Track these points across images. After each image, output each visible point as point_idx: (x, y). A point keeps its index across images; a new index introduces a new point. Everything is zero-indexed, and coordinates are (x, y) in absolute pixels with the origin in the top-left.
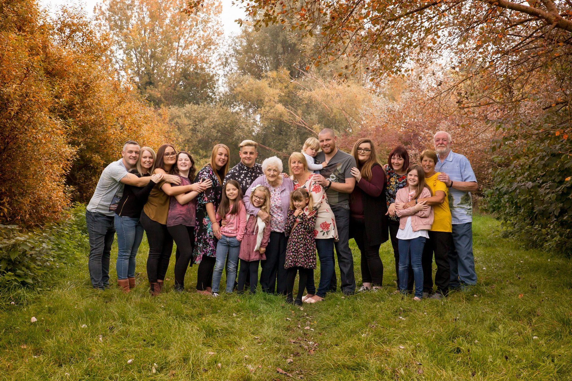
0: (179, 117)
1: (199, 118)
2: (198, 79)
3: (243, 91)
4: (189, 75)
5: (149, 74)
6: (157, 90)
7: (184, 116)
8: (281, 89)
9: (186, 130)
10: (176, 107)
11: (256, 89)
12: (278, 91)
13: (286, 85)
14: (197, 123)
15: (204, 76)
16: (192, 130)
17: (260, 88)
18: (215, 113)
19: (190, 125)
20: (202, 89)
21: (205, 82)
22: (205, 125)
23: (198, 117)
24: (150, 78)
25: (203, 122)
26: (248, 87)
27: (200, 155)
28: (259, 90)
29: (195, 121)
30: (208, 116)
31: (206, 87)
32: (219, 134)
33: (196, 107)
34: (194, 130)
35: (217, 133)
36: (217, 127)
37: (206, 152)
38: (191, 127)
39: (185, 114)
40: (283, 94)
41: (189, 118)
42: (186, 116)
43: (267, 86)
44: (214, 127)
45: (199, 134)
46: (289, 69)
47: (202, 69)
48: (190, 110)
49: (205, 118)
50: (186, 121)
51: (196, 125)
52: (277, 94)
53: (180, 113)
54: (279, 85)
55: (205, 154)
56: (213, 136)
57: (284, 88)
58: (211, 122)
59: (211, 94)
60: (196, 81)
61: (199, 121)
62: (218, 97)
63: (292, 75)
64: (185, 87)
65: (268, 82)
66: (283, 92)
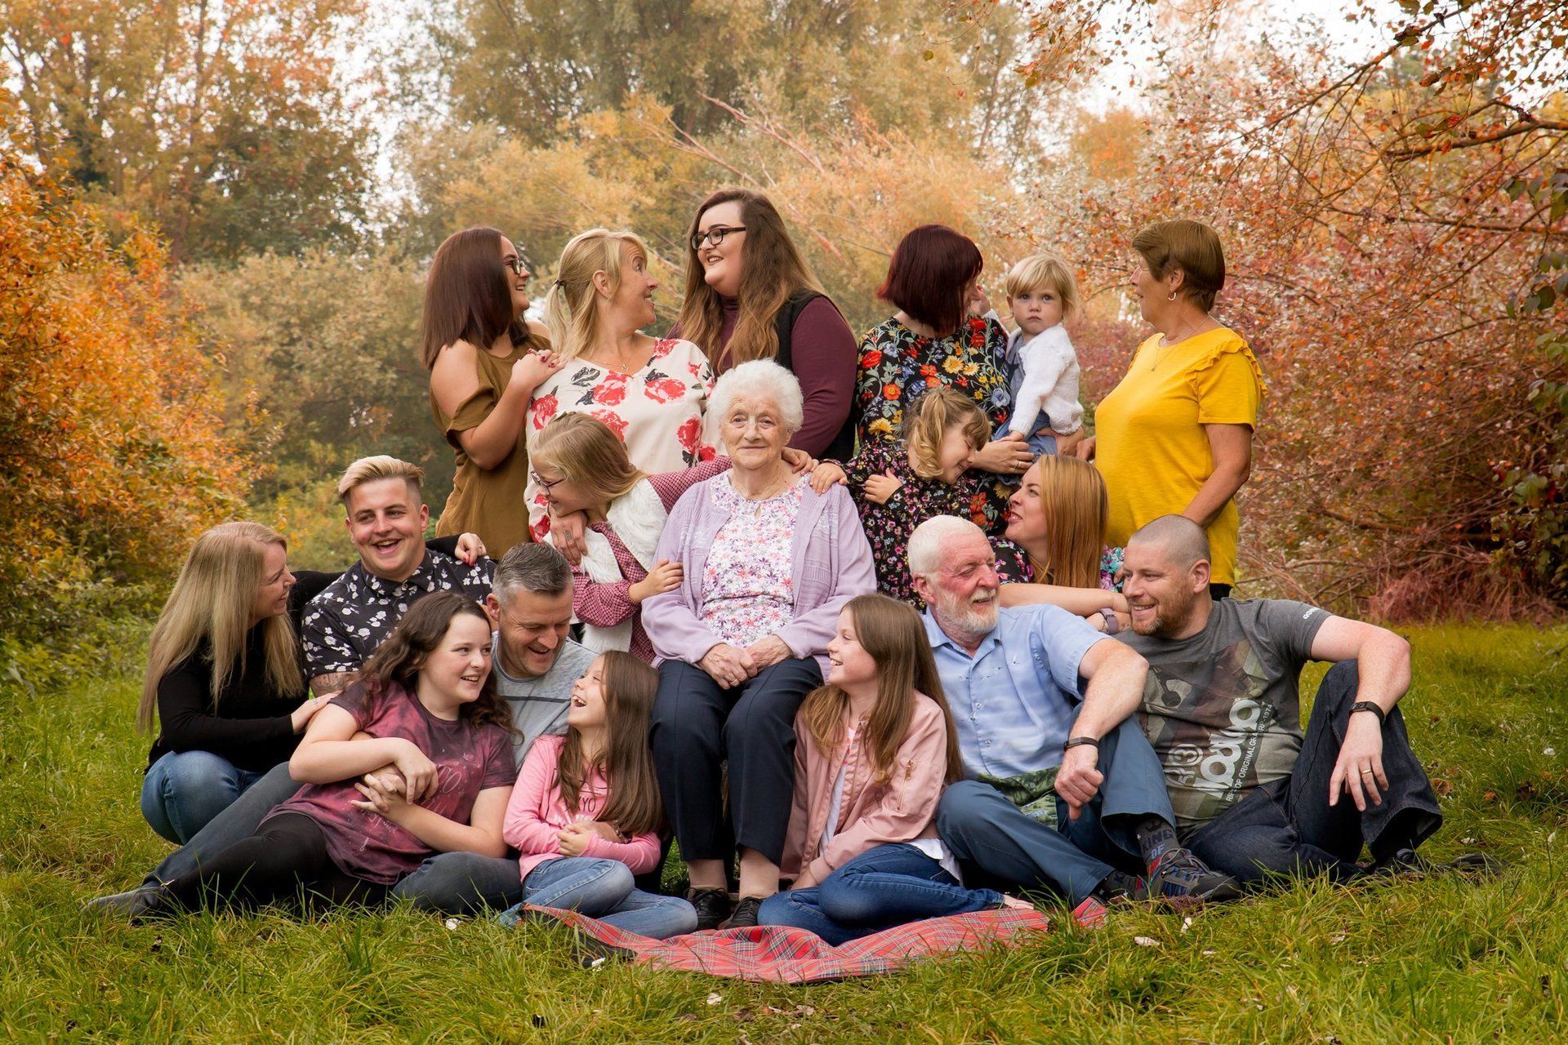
0: (218, 310)
1: (306, 312)
2: (288, 152)
3: (482, 193)
4: (252, 140)
5: (82, 136)
6: (115, 200)
7: (238, 303)
8: (640, 181)
9: (251, 364)
10: (206, 267)
11: (538, 184)
12: (625, 189)
13: (658, 164)
14: (296, 332)
15: (313, 140)
16: (274, 361)
17: (554, 180)
18: (370, 289)
19: (265, 340)
20: (310, 197)
21: (319, 166)
22: (331, 338)
23: (299, 308)
24: (86, 154)
25: (320, 329)
26: (505, 177)
27: (312, 465)
28: (550, 183)
29: (288, 325)
30: (340, 303)
31: (325, 186)
32: (391, 375)
33: (287, 265)
34: (283, 364)
35: (382, 370)
36: (380, 344)
37: (338, 450)
38: (270, 349)
39: (244, 296)
40: (650, 202)
41: (262, 311)
42: (247, 306)
43: (582, 170)
44: (367, 348)
45: (306, 379)
46: (668, 98)
47: (307, 115)
48: (263, 279)
49: (327, 313)
50: (249, 327)
51: (293, 342)
52: (625, 201)
53: (223, 295)
54: (634, 168)
55: (332, 457)
56: (366, 382)
57: (651, 175)
58: (354, 327)
59: (346, 217)
60: (281, 161)
61: (304, 325)
62: (378, 229)
63: (682, 122)
64: (238, 191)
65: (587, 155)
66: (650, 194)
